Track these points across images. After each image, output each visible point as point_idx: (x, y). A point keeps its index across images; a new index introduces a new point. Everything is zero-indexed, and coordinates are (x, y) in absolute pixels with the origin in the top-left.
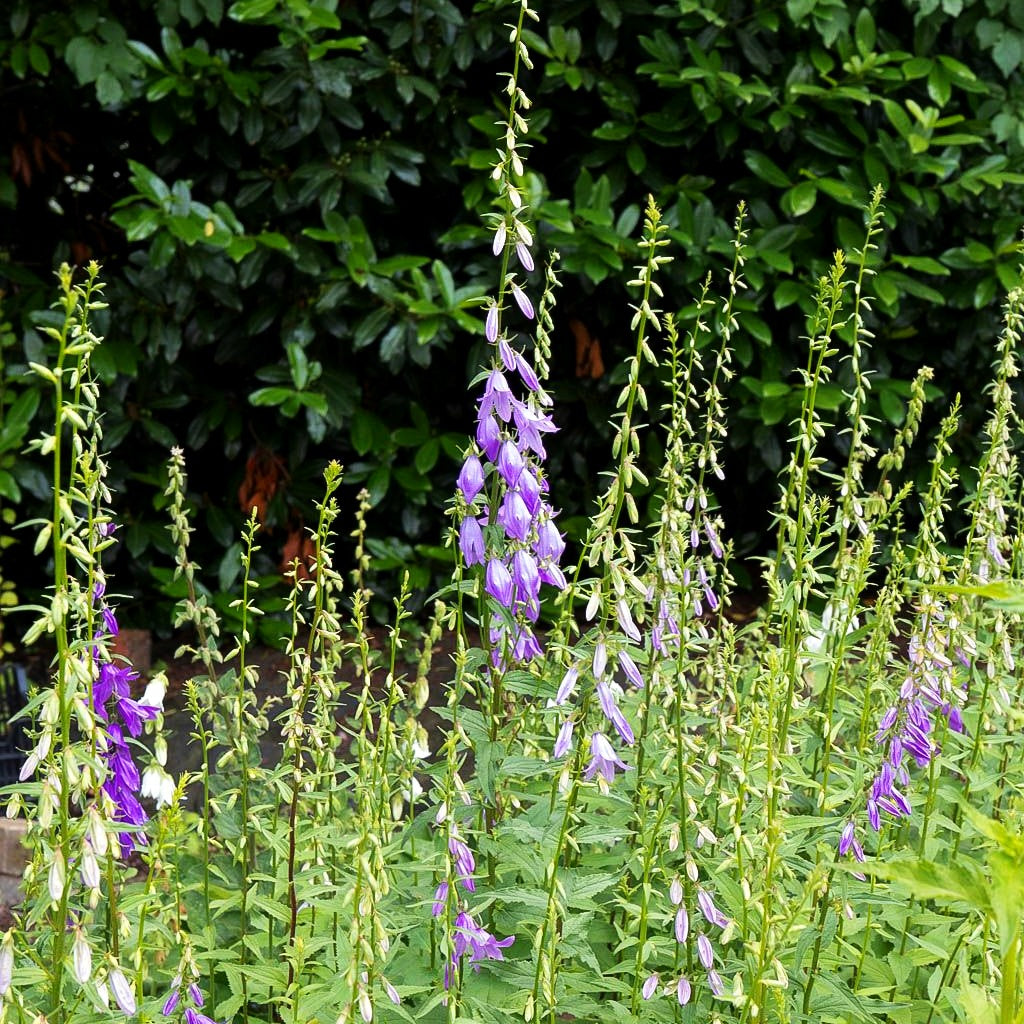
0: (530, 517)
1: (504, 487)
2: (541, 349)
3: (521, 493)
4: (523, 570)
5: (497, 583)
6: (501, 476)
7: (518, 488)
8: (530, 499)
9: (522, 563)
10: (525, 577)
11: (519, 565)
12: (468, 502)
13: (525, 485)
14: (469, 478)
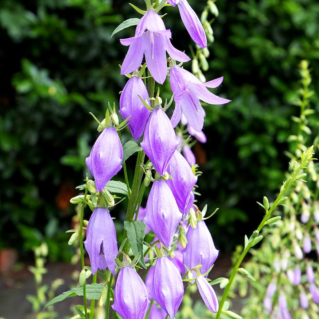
0: (180, 215)
1: (149, 173)
2: (199, 61)
3: (170, 182)
4: (164, 283)
5: (128, 300)
6: (146, 159)
7: (167, 176)
8: (182, 192)
9: (163, 274)
10: (166, 292)
11: (159, 276)
12: (100, 188)
13: (177, 173)
14: (102, 155)
